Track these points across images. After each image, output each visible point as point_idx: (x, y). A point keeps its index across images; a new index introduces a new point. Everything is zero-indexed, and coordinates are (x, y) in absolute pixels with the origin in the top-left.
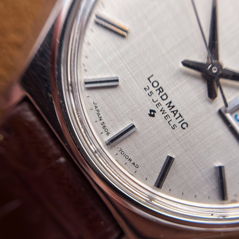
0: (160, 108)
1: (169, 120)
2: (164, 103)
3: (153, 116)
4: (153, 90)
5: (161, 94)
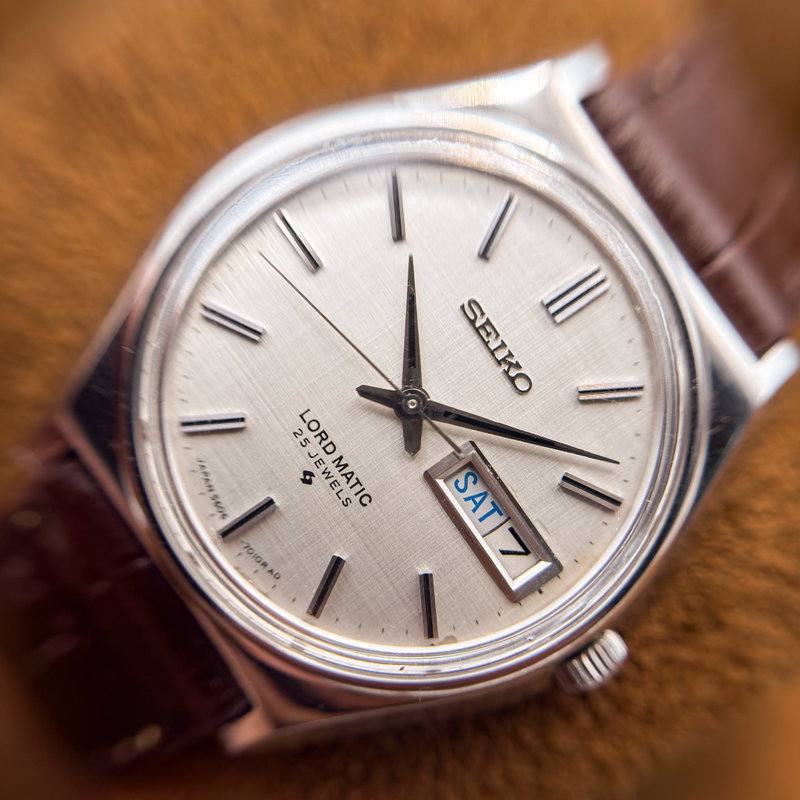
0: (322, 468)
1: (337, 489)
2: (329, 460)
3: (309, 482)
4: (310, 435)
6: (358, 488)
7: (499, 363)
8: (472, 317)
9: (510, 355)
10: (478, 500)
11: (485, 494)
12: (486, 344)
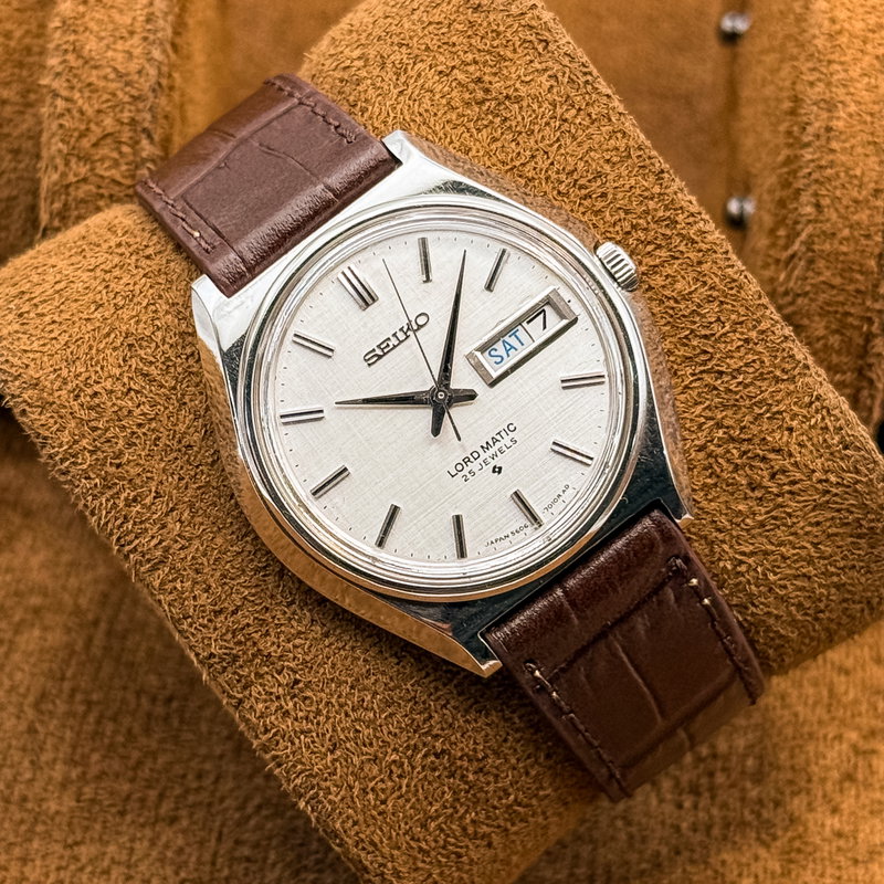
0: (489, 460)
1: (504, 448)
2: (484, 456)
3: (500, 469)
4: (466, 469)
5: (472, 459)
6: (503, 434)
7: (408, 337)
8: (375, 358)
9: (401, 329)
10: (508, 347)
11: (504, 341)
12: (395, 347)
